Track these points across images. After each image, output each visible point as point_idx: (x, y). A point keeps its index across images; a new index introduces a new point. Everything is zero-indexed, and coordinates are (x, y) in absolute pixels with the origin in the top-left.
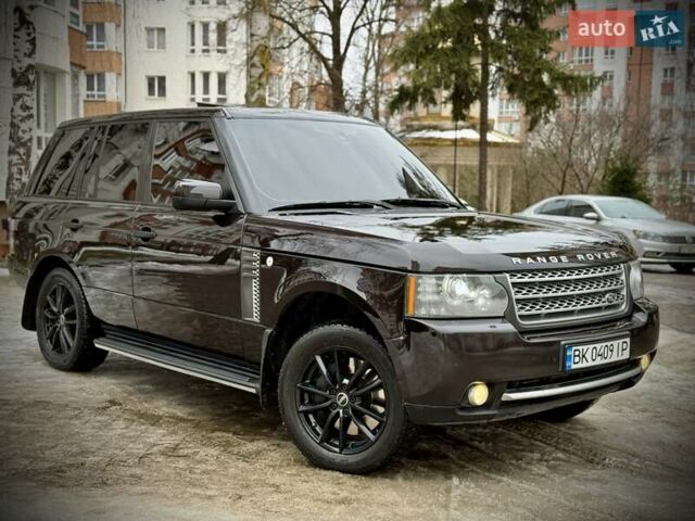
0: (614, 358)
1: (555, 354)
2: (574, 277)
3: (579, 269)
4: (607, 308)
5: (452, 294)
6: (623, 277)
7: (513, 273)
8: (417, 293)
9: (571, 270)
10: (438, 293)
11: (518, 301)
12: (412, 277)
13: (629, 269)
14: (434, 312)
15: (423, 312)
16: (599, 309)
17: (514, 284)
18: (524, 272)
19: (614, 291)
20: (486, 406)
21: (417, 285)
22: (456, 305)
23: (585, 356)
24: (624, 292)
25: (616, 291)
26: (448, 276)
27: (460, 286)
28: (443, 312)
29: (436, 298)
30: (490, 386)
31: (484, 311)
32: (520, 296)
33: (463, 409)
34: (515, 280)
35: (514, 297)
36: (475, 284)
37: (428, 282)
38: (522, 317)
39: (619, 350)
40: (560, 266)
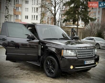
0: (92, 63)
1: (83, 62)
2: (86, 51)
3: (87, 50)
4: (91, 55)
5: (68, 53)
6: (94, 51)
7: (77, 50)
8: (63, 52)
9: (86, 50)
10: (66, 52)
11: (78, 54)
12: (63, 50)
13: (95, 50)
14: (65, 55)
15: (64, 55)
16: (90, 56)
17: (77, 52)
18: (79, 50)
19: (92, 53)
20: (72, 69)
21: (63, 51)
22: (69, 54)
23: (87, 62)
24: (94, 53)
25: (93, 53)
26: (68, 50)
27: (70, 52)
28: (67, 55)
29: (66, 53)
30: (73, 66)
31: (73, 55)
32: (78, 53)
33: (69, 69)
34: (78, 51)
35: (77, 53)
36: (72, 51)
37: (65, 51)
38: (78, 56)
39: (93, 62)
40: (84, 49)
